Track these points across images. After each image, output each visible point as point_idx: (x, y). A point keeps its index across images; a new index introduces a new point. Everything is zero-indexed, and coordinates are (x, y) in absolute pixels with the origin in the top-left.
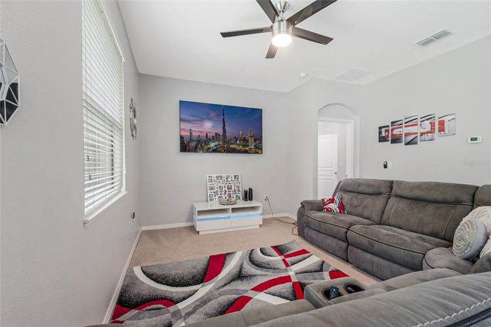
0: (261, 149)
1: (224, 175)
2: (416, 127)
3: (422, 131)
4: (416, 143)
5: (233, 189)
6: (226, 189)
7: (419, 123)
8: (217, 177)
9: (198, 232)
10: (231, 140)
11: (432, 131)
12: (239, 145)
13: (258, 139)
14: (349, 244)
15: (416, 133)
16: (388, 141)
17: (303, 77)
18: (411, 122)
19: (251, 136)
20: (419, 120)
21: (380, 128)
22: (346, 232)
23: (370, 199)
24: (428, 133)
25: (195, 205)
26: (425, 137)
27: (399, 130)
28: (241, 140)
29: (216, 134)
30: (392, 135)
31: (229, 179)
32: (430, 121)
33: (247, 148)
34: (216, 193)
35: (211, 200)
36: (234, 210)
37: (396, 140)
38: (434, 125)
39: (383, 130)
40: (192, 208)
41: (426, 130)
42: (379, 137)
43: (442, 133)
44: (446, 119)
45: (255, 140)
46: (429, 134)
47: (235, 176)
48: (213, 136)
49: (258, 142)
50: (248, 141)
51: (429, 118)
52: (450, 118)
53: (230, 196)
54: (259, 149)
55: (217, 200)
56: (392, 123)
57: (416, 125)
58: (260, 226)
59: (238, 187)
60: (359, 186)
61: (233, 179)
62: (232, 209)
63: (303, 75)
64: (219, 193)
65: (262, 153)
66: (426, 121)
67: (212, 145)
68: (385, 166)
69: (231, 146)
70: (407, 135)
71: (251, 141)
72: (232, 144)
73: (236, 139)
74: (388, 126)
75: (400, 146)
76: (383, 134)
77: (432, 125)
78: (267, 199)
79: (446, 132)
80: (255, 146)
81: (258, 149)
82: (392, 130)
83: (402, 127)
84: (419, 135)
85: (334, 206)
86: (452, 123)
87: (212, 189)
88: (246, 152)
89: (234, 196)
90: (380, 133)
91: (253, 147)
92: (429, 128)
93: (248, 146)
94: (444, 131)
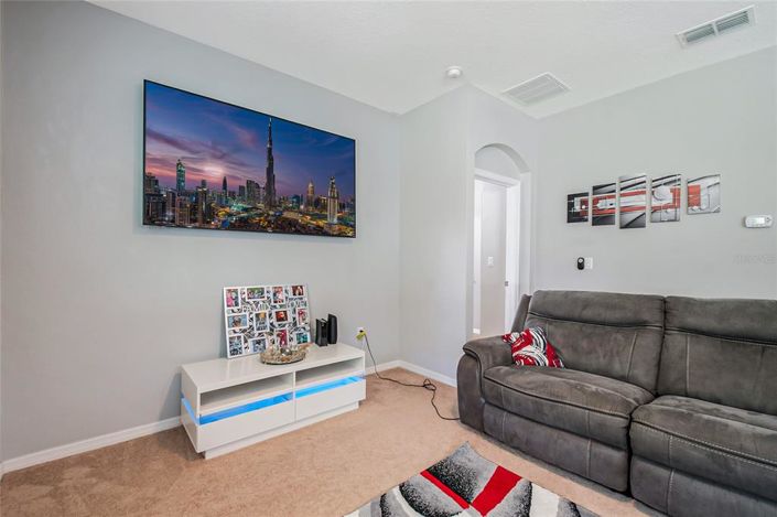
0: (354, 227)
1: (269, 287)
2: (643, 197)
3: (655, 203)
4: (643, 226)
5: (290, 320)
6: (274, 320)
7: (648, 190)
8: (252, 291)
9: (202, 455)
10: (285, 199)
11: (675, 204)
12: (304, 214)
13: (348, 206)
14: (630, 453)
15: (644, 208)
16: (587, 220)
17: (455, 77)
18: (632, 187)
19: (333, 198)
20: (648, 186)
21: (571, 197)
22: (628, 428)
23: (619, 336)
24: (666, 207)
25: (191, 371)
26: (662, 214)
27: (609, 201)
28: (308, 204)
29: (249, 183)
30: (595, 210)
31: (281, 296)
32: (671, 186)
33: (321, 223)
34: (248, 333)
35: (235, 352)
36: (301, 375)
37: (602, 219)
38: (679, 195)
39: (577, 200)
40: (179, 379)
41: (664, 203)
42: (569, 214)
43: (695, 208)
44: (703, 184)
45: (342, 207)
46: (669, 210)
47: (295, 288)
48: (241, 188)
49: (346, 211)
50: (325, 207)
51: (670, 180)
52: (711, 181)
53: (282, 336)
54: (347, 225)
55: (250, 351)
56: (595, 188)
57: (643, 193)
58: (360, 403)
59: (301, 313)
60: (585, 307)
61: (291, 295)
62: (298, 373)
63: (454, 71)
64: (256, 332)
65: (354, 236)
66: (663, 187)
67: (236, 207)
68: (581, 266)
69: (286, 214)
70: (624, 210)
71: (332, 206)
72: (287, 209)
73: (299, 200)
74: (586, 194)
75: (612, 230)
76: (577, 208)
77: (676, 193)
78: (361, 336)
79: (703, 207)
80: (339, 218)
81: (347, 228)
82: (595, 201)
83: (614, 197)
84: (648, 212)
85: (535, 351)
86: (713, 191)
87: (236, 323)
88: (319, 232)
89: (294, 336)
90: (571, 206)
91: (335, 221)
92: (669, 199)
93: (325, 217)
94: (698, 204)
